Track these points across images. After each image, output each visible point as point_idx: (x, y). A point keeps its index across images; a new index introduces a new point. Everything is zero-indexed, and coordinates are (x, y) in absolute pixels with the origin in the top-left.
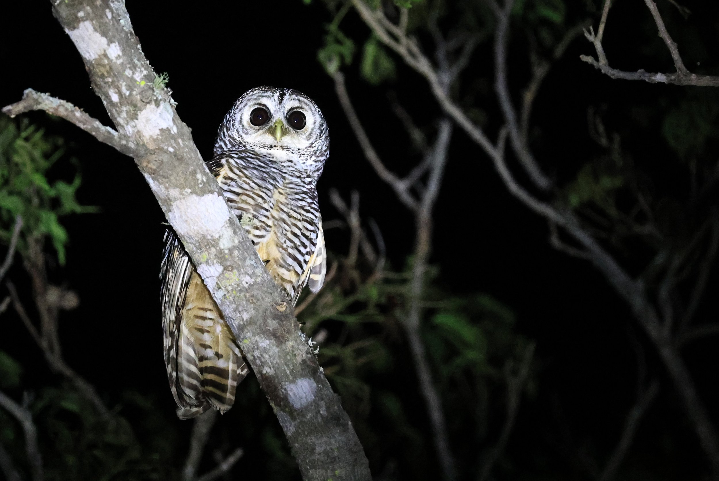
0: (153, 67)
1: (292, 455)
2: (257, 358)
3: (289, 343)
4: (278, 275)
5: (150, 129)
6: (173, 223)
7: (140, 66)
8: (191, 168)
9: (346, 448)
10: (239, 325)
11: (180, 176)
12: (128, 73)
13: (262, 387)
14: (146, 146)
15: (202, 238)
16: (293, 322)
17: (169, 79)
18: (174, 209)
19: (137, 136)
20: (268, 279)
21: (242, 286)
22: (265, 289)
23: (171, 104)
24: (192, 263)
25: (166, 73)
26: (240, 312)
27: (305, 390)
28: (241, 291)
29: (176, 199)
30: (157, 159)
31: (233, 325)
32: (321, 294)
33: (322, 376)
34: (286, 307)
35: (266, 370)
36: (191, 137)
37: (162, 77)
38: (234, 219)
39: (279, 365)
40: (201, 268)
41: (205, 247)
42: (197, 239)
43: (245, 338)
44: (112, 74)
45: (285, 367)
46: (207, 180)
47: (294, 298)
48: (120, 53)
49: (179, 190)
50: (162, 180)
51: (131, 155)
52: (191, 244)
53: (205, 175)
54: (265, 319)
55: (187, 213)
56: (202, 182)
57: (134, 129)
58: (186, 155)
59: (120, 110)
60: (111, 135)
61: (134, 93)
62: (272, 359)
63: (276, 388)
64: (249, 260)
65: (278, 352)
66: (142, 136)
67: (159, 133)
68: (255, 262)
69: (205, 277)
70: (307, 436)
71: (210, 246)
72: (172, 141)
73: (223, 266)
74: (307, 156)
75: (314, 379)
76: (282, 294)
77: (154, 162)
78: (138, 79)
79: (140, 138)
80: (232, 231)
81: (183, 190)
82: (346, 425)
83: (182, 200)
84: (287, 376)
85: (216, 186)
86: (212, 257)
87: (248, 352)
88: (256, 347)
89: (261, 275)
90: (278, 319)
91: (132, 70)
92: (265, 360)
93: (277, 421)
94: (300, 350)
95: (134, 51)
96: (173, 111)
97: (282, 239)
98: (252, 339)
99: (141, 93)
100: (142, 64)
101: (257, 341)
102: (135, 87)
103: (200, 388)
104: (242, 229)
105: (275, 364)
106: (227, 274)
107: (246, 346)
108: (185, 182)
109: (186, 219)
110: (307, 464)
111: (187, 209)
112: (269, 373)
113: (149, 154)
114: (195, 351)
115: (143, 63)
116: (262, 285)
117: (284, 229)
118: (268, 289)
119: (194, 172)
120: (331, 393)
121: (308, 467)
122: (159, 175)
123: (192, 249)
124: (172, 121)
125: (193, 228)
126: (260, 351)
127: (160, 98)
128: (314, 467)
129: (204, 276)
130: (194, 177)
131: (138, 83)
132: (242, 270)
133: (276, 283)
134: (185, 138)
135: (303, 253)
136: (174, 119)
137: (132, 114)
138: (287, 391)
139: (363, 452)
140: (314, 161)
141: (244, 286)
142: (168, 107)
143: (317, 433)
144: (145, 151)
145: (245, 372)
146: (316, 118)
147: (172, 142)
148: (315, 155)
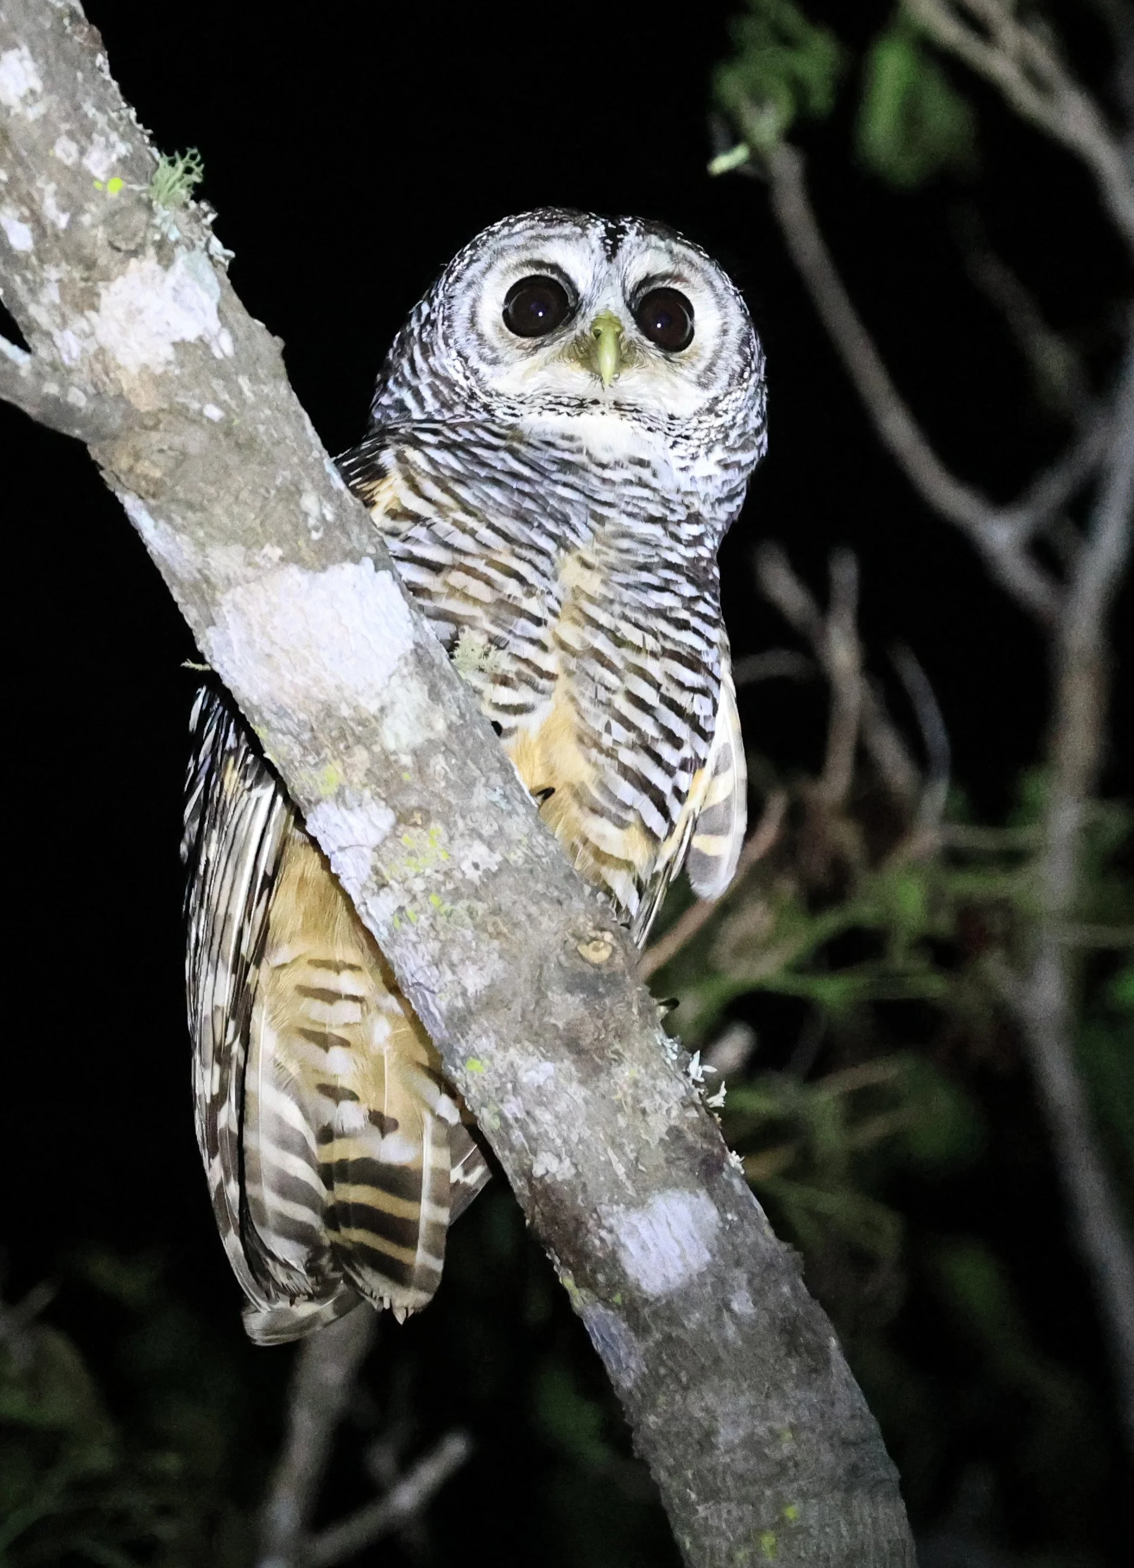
0: (150, 131)
1: (636, 1455)
2: (511, 1121)
3: (623, 1072)
4: (585, 841)
5: (141, 344)
6: (222, 666)
7: (107, 129)
8: (283, 476)
9: (820, 1428)
10: (452, 1011)
11: (246, 503)
12: (65, 150)
13: (532, 1222)
14: (128, 402)
15: (322, 714)
16: (635, 998)
17: (203, 172)
18: (225, 618)
19: (98, 367)
20: (548, 853)
21: (459, 876)
22: (540, 887)
23: (211, 257)
24: (287, 799)
25: (195, 151)
26: (452, 966)
27: (680, 1232)
28: (456, 895)
29: (229, 583)
30: (165, 447)
31: (431, 1013)
32: (728, 906)
33: (737, 1183)
34: (610, 948)
35: (545, 1165)
36: (282, 370)
37: (181, 165)
38: (431, 650)
39: (588, 1147)
40: (319, 816)
41: (333, 744)
42: (303, 716)
43: (471, 1054)
44: (9, 156)
45: (610, 1151)
46: (338, 516)
47: (641, 921)
48: (38, 85)
49: (243, 549)
50: (184, 518)
51: (77, 433)
52: (284, 734)
53: (330, 500)
54: (539, 988)
55: (268, 628)
56: (318, 524)
57: (86, 344)
58: (267, 430)
59: (38, 280)
60: (7, 366)
61: (86, 219)
62: (564, 1127)
63: (579, 1224)
64: (483, 790)
65: (587, 1102)
66: (112, 366)
67: (172, 357)
68: (505, 796)
69: (334, 848)
70: (686, 1388)
71: (350, 740)
72: (217, 384)
73: (394, 808)
74: (697, 443)
75: (711, 1193)
76: (599, 904)
77: (156, 457)
78: (99, 173)
79: (107, 374)
80: (426, 688)
81: (255, 550)
82: (819, 1353)
83: (252, 585)
84: (616, 1183)
85: (370, 537)
86: (355, 780)
87: (484, 1105)
88: (509, 1086)
89: (525, 841)
90: (583, 991)
91: (78, 142)
92: (542, 1130)
93: (584, 1337)
94: (660, 1093)
95: (85, 80)
96: (221, 283)
97: (597, 717)
98: (496, 1061)
99: (109, 219)
100: (110, 120)
101: (512, 1065)
102: (88, 200)
103: (322, 1234)
104: (458, 684)
105: (577, 1144)
106: (410, 837)
107: (475, 1082)
108: (262, 524)
109: (267, 650)
110: (687, 1485)
111: (271, 614)
112: (554, 1175)
113: (137, 429)
114: (302, 1107)
115: (114, 115)
116: (527, 875)
117: (603, 685)
118: (548, 888)
119: (293, 488)
120: (771, 1242)
121: (693, 1496)
122: (174, 500)
123: (289, 754)
124: (215, 314)
125: (291, 682)
126: (524, 1099)
127: (173, 236)
128: (711, 1494)
129: (328, 845)
130: (292, 507)
131: (98, 185)
132: (461, 823)
133: (578, 866)
134: (260, 371)
135: (668, 764)
136: (224, 308)
137: (78, 293)
138: (618, 1236)
139: (881, 1442)
140: (719, 462)
141: (467, 877)
142: (200, 266)
143: (722, 1377)
144: (125, 417)
145: (477, 1176)
146: (726, 315)
147: (215, 387)
148: (724, 443)
